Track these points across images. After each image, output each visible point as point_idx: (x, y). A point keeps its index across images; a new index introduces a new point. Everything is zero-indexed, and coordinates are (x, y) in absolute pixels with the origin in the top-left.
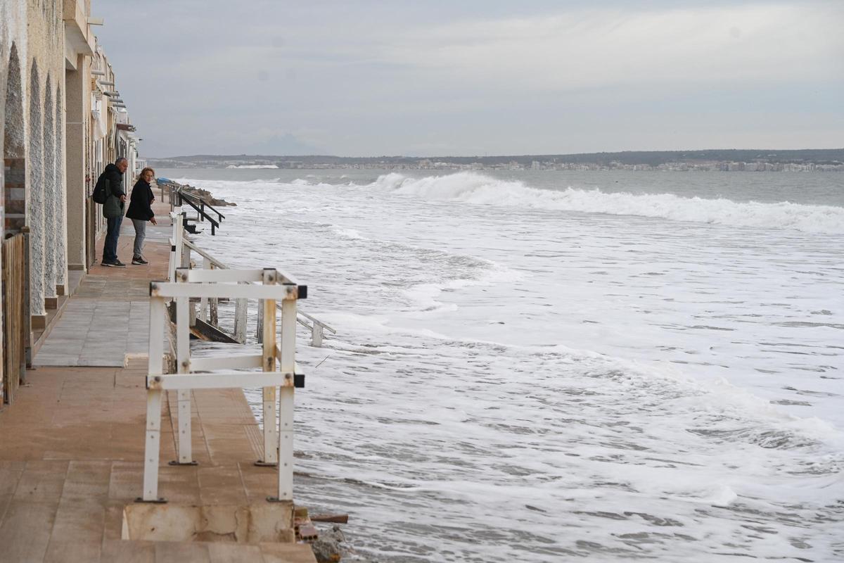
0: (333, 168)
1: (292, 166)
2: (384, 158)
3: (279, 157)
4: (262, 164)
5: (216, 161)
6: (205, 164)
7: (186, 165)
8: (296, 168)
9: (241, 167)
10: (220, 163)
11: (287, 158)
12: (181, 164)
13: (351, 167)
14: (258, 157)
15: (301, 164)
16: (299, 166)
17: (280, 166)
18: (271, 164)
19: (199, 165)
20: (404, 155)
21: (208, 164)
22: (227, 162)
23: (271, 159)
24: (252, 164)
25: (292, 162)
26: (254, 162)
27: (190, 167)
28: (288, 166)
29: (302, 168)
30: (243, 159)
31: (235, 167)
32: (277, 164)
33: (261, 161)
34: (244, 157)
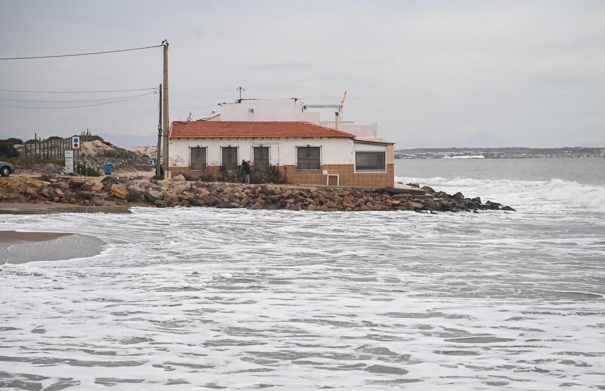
0: (530, 157)
1: (496, 156)
2: (566, 149)
3: (482, 150)
4: (469, 154)
5: (432, 153)
6: (423, 155)
7: (408, 156)
8: (499, 157)
9: (454, 157)
10: (435, 154)
11: (488, 150)
12: (405, 156)
13: (544, 156)
14: (465, 149)
15: (503, 154)
16: (502, 156)
17: (486, 156)
18: (479, 155)
19: (419, 156)
20: (583, 146)
21: (426, 155)
22: (441, 153)
23: (477, 151)
24: (461, 155)
25: (495, 153)
26: (462, 154)
27: (413, 158)
28: (492, 156)
29: (504, 158)
30: (455, 152)
31: (450, 157)
32: (483, 155)
33: (468, 152)
34: (454, 149)
